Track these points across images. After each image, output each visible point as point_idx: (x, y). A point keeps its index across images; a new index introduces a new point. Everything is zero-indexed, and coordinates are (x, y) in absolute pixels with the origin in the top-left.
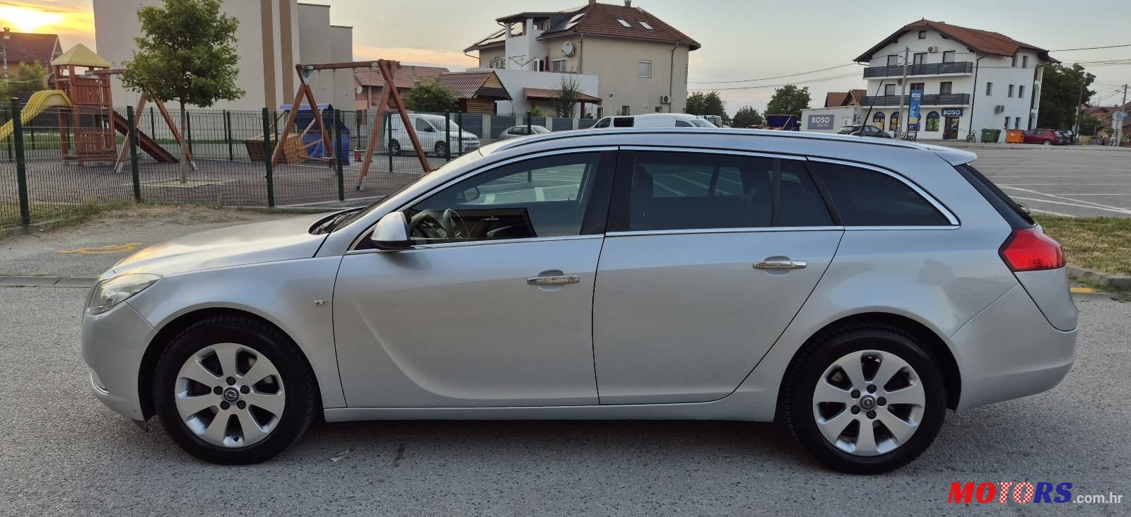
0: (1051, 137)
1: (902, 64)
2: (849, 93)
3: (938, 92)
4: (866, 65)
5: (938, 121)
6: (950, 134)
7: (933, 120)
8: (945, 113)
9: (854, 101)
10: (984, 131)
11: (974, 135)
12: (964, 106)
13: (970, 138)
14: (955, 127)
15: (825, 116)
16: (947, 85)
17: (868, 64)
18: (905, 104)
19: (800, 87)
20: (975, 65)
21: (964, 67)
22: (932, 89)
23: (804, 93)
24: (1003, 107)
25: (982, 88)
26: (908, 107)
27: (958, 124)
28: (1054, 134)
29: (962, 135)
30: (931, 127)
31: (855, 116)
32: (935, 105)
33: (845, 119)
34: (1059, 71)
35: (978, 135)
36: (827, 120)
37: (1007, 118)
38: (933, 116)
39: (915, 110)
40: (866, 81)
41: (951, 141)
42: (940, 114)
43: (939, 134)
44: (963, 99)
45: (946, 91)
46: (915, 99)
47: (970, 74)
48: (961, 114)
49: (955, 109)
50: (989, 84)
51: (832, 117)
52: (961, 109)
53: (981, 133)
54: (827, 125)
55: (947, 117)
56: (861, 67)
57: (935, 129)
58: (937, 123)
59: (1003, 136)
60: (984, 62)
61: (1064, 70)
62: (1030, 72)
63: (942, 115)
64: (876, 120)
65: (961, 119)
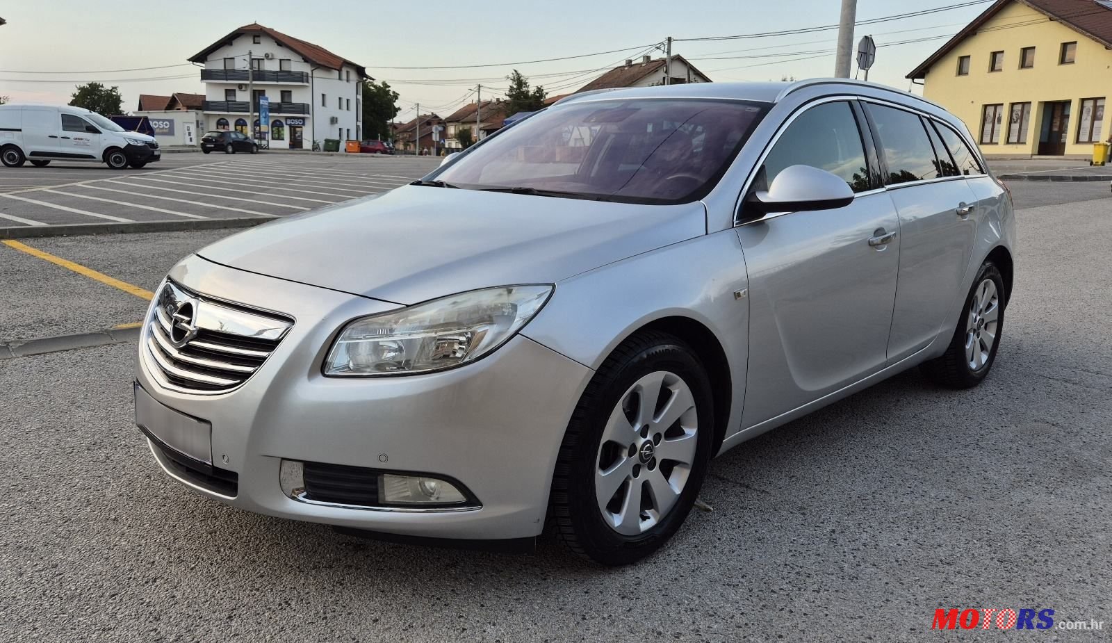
0: (382, 148)
1: (247, 69)
2: (173, 97)
3: (279, 100)
4: (202, 66)
5: (283, 130)
6: (296, 143)
7: (278, 129)
8: (289, 122)
9: (180, 106)
10: (327, 141)
11: (318, 145)
12: (306, 115)
13: (315, 147)
14: (299, 136)
15: (164, 120)
16: (286, 94)
17: (203, 65)
18: (254, 112)
19: (107, 86)
20: (310, 75)
21: (301, 77)
22: (273, 97)
23: (114, 93)
24: (337, 118)
25: (318, 100)
26: (257, 114)
27: (302, 134)
28: (383, 145)
29: (307, 144)
30: (277, 136)
31: (197, 122)
32: (279, 113)
33: (186, 125)
34: (372, 88)
35: (322, 145)
36: (166, 125)
37: (340, 129)
38: (277, 125)
39: (265, 118)
40: (204, 84)
41: (297, 151)
42: (284, 123)
43: (285, 143)
44: (303, 108)
45: (286, 100)
46: (264, 107)
47: (305, 84)
48: (304, 124)
49: (298, 118)
50: (323, 95)
51: (171, 121)
52: (303, 119)
53: (324, 142)
54: (167, 131)
55: (291, 126)
56: (198, 68)
57: (280, 138)
58: (282, 132)
59: (343, 145)
60: (318, 73)
61: (375, 86)
62: (353, 84)
63: (287, 124)
64: (219, 127)
65: (304, 128)
